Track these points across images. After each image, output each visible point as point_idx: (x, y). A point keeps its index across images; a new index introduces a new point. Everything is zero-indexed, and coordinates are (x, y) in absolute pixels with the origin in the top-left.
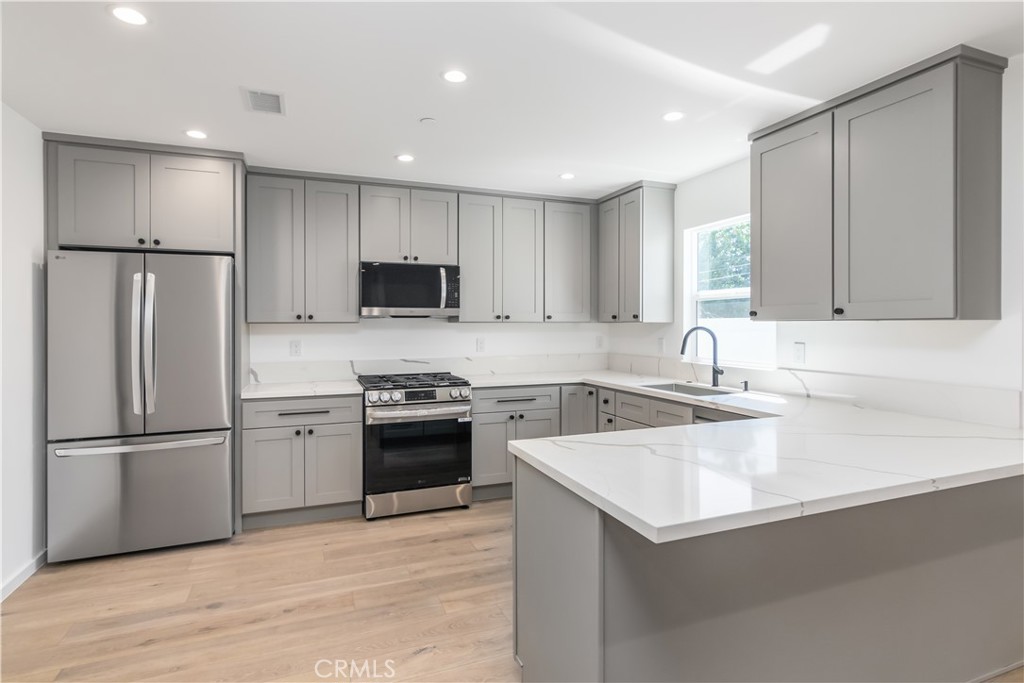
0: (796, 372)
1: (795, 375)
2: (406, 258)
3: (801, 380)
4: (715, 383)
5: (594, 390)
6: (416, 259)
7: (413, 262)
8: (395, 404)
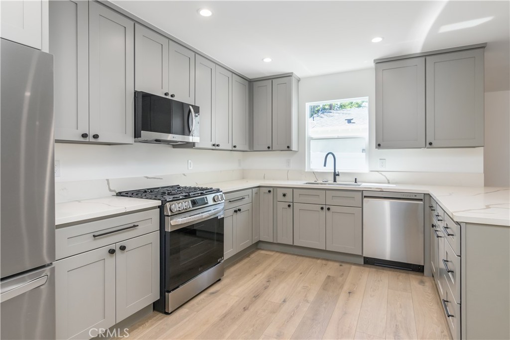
0: (383, 173)
1: (381, 174)
2: (166, 94)
3: (385, 176)
4: (335, 181)
5: (271, 189)
6: (172, 96)
7: (170, 98)
8: (186, 212)
